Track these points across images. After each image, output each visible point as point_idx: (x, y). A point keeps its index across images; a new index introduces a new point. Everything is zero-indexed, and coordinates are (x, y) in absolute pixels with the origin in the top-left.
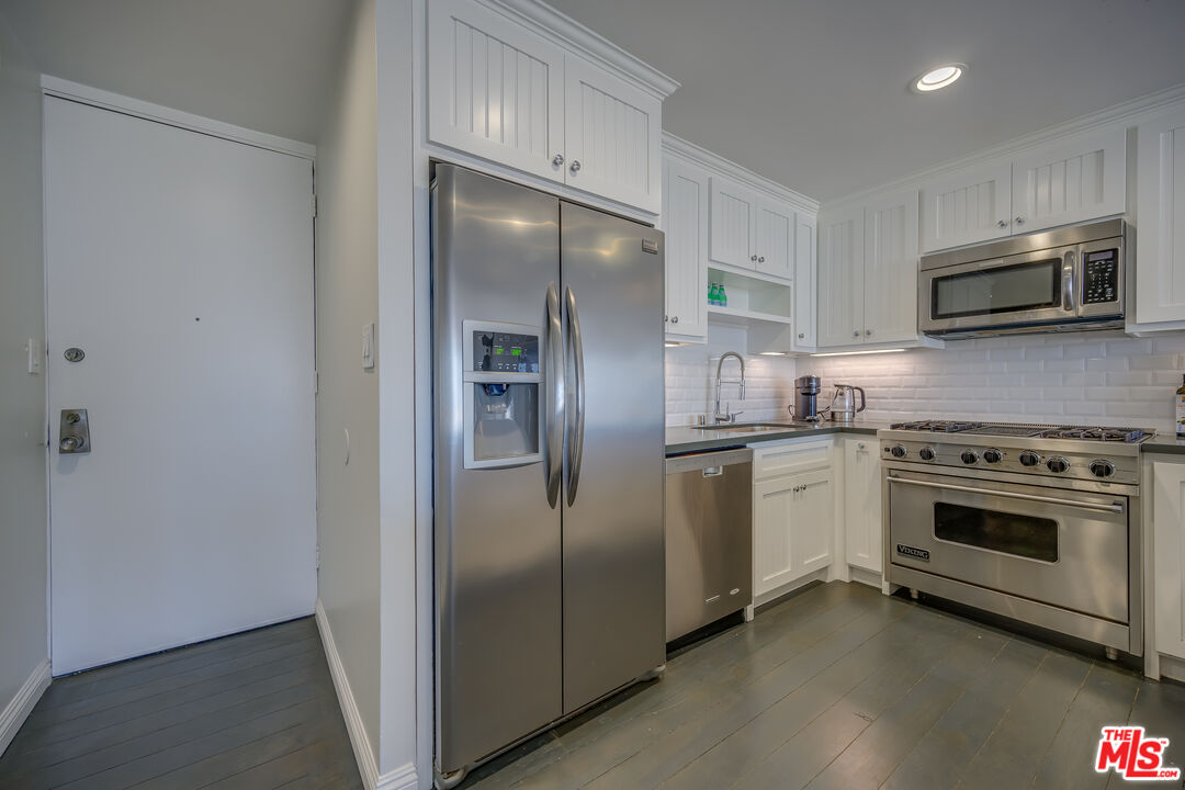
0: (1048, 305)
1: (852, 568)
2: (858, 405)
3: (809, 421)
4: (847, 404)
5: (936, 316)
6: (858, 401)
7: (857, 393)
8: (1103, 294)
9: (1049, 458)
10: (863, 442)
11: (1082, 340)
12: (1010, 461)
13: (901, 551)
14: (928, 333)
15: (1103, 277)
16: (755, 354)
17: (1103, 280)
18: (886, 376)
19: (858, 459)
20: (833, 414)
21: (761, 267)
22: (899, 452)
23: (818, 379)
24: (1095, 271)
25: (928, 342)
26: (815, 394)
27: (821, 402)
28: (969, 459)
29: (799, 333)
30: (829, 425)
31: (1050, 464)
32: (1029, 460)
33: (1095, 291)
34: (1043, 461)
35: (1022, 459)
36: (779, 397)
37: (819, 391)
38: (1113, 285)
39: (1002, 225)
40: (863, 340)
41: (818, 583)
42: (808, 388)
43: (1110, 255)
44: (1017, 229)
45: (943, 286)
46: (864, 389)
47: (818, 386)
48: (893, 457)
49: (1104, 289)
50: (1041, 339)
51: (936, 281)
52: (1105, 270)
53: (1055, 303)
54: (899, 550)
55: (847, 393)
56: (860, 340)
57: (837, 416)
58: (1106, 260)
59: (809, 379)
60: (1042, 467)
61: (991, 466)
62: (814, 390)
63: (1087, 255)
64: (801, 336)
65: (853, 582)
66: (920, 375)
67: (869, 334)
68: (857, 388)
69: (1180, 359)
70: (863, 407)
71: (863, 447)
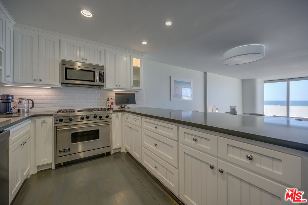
1: (37, 166)
4: (26, 106)
5: (66, 79)
6: (31, 105)
8: (102, 81)
11: (93, 90)
14: (63, 83)
17: (102, 78)
18: (41, 96)
19: (42, 126)
20: (19, 110)
23: (12, 96)
24: (101, 76)
27: (13, 105)
28: (82, 119)
29: (7, 75)
32: (95, 117)
33: (101, 80)
34: (98, 116)
37: (12, 101)
39: (83, 59)
40: (37, 82)
41: (26, 180)
42: (7, 100)
43: (102, 73)
45: (68, 70)
46: (33, 100)
47: (12, 98)
50: (85, 89)
51: (66, 69)
52: (102, 76)
53: (94, 81)
54: (60, 152)
55: (26, 101)
56: (36, 82)
57: (21, 111)
59: (8, 96)
62: (10, 101)
63: (99, 72)
65: (38, 172)
67: (41, 80)
68: (30, 100)
69: (107, 95)
70: (33, 106)
71: (44, 121)
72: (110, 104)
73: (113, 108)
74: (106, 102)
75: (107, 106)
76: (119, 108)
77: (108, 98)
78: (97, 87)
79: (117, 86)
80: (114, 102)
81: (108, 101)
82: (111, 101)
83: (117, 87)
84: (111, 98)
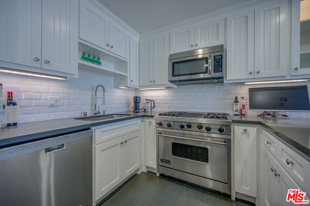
0: (204, 73)
1: (147, 167)
2: (153, 106)
3: (137, 112)
4: (149, 106)
5: (173, 76)
6: (153, 105)
7: (152, 102)
8: (219, 70)
9: (206, 125)
10: (150, 120)
11: (212, 86)
12: (194, 127)
13: (162, 161)
14: (172, 82)
15: (219, 64)
16: (117, 87)
17: (219, 65)
19: (149, 127)
20: (145, 109)
21: (111, 50)
22: (161, 124)
23: (140, 97)
24: (217, 62)
25: (171, 85)
26: (139, 103)
27: (141, 105)
28: (182, 127)
29: (131, 80)
30: (143, 114)
31: (206, 128)
32: (200, 127)
33: (217, 69)
34: (204, 127)
35: (198, 126)
36: (128, 104)
37: (140, 101)
38: (222, 67)
39: (192, 46)
41: (136, 175)
42: (137, 100)
43: (220, 57)
44: (196, 48)
45: (176, 65)
46: (155, 101)
47: (140, 100)
48: (158, 126)
49: (219, 68)
51: (174, 63)
52: (219, 62)
53: (206, 72)
54: (161, 161)
55: (150, 102)
56: (152, 84)
57: (146, 110)
58: (220, 58)
59: (137, 97)
60: (204, 129)
61: (189, 129)
62: (138, 101)
63: (215, 57)
64: (132, 81)
65: (148, 172)
66: (170, 96)
67: (154, 81)
68: (152, 101)
69: (234, 92)
70: (154, 107)
71: (150, 122)
72: (239, 107)
73: (245, 115)
74: (233, 104)
75: (233, 110)
76: (260, 116)
77: (236, 98)
78: (214, 81)
79: (251, 73)
80: (247, 105)
81: (236, 101)
82: (242, 102)
83: (252, 76)
84: (243, 98)
